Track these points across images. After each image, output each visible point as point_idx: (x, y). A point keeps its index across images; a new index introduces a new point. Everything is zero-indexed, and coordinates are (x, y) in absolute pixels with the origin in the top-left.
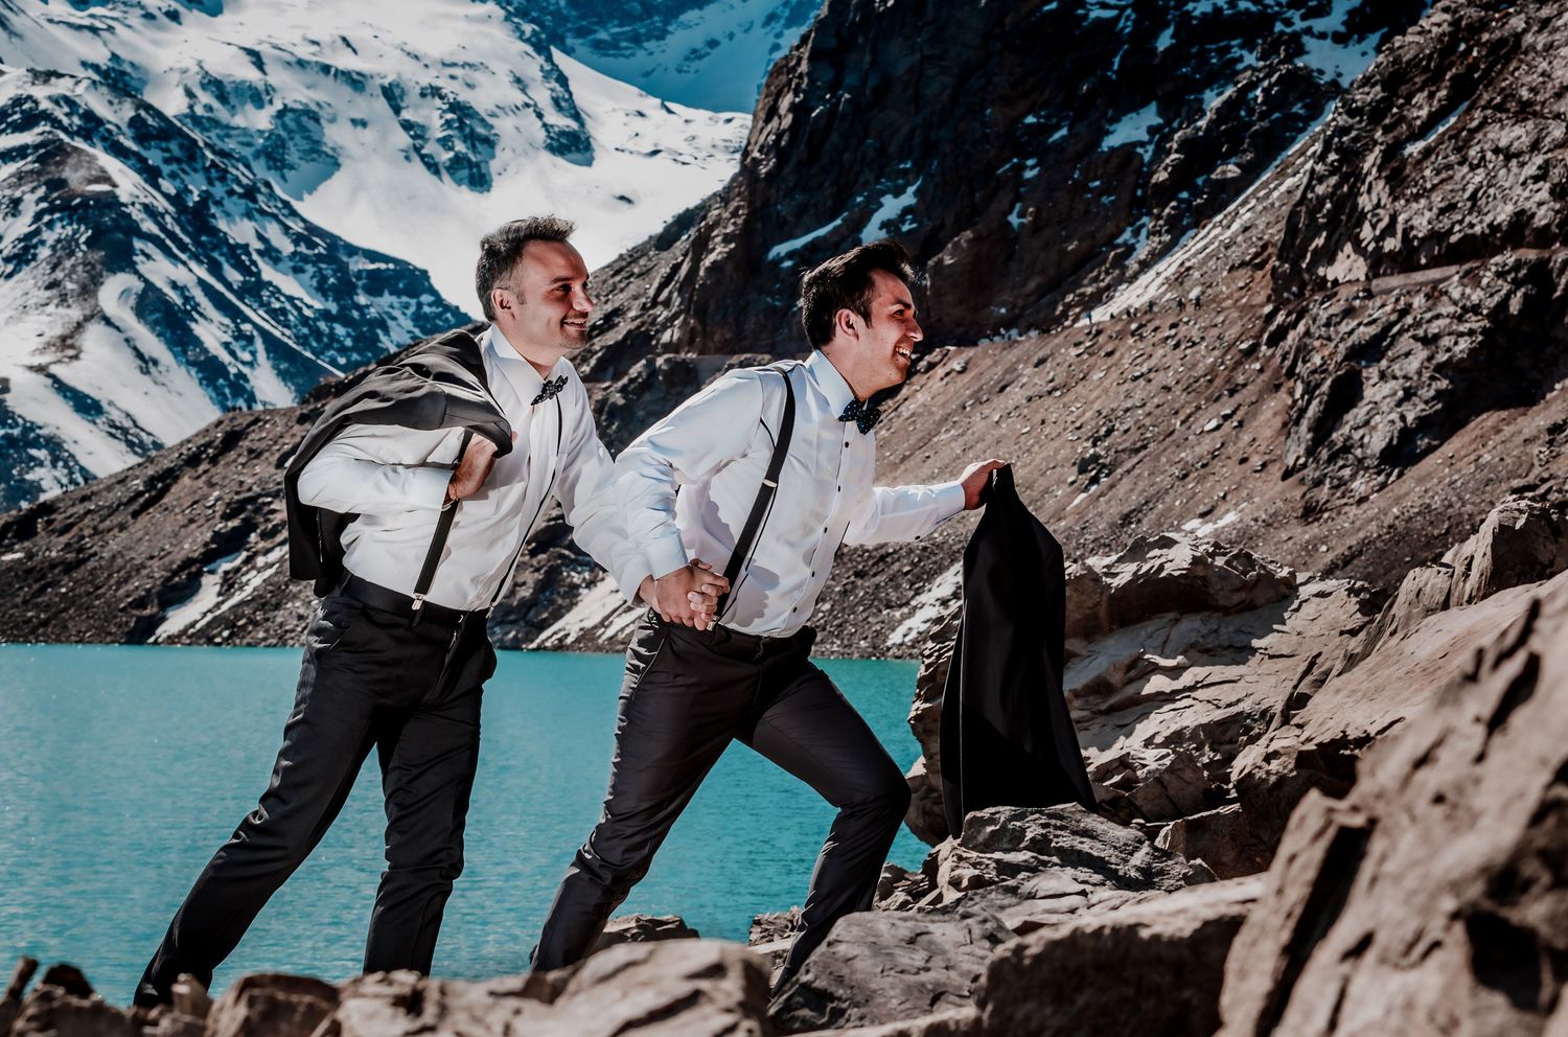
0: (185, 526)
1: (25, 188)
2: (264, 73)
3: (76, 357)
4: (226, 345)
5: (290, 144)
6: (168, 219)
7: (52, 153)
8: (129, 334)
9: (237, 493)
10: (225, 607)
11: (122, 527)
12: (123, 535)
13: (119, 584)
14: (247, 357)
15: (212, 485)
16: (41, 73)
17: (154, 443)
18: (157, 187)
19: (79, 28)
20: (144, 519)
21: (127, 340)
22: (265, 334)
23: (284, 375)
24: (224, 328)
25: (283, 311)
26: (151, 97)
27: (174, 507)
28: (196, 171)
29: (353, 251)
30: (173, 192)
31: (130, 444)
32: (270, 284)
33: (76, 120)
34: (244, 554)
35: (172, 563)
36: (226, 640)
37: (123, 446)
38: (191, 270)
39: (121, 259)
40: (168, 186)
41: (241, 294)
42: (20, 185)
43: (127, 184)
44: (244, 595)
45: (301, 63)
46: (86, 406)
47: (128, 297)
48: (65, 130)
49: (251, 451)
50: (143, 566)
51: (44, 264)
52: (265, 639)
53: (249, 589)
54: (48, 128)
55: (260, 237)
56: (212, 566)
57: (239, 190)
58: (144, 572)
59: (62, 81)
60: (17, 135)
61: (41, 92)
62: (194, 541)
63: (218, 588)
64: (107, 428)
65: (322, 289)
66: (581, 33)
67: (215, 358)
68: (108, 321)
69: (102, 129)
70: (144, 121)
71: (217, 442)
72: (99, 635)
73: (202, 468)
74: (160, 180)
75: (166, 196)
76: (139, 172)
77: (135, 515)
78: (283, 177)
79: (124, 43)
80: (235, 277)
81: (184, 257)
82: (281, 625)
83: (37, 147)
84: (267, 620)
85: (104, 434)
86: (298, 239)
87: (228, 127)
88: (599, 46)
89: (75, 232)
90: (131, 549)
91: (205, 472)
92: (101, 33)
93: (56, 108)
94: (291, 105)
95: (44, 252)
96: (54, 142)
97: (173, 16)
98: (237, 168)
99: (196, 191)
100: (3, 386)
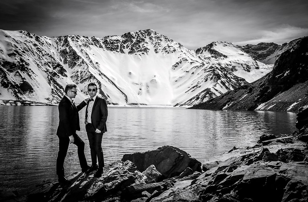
1: (212, 73)
3: (216, 87)
4: (228, 85)
5: (233, 69)
6: (223, 75)
7: (214, 70)
8: (220, 85)
9: (229, 97)
10: (228, 107)
14: (230, 86)
15: (227, 97)
16: (213, 64)
17: (222, 93)
19: (216, 60)
22: (231, 84)
23: (233, 88)
25: (233, 83)
26: (222, 65)
28: (226, 71)
29: (239, 77)
31: (220, 93)
32: (232, 80)
33: (216, 68)
34: (230, 102)
36: (228, 109)
38: (225, 79)
39: (220, 79)
40: (223, 73)
43: (220, 73)
44: (230, 106)
45: (234, 62)
46: (217, 90)
47: (220, 82)
55: (231, 77)
56: (227, 103)
59: (215, 65)
60: (211, 69)
61: (213, 66)
64: (218, 92)
65: (236, 81)
66: (258, 59)
68: (218, 84)
69: (218, 68)
70: (221, 68)
72: (218, 109)
73: (226, 95)
77: (221, 99)
78: (233, 72)
79: (220, 61)
80: (229, 80)
84: (232, 108)
86: (234, 77)
87: (228, 68)
88: (260, 60)
89: (216, 77)
92: (218, 60)
94: (233, 66)
95: (213, 78)
97: (224, 59)
98: (229, 71)
99: (226, 73)
100: (210, 89)
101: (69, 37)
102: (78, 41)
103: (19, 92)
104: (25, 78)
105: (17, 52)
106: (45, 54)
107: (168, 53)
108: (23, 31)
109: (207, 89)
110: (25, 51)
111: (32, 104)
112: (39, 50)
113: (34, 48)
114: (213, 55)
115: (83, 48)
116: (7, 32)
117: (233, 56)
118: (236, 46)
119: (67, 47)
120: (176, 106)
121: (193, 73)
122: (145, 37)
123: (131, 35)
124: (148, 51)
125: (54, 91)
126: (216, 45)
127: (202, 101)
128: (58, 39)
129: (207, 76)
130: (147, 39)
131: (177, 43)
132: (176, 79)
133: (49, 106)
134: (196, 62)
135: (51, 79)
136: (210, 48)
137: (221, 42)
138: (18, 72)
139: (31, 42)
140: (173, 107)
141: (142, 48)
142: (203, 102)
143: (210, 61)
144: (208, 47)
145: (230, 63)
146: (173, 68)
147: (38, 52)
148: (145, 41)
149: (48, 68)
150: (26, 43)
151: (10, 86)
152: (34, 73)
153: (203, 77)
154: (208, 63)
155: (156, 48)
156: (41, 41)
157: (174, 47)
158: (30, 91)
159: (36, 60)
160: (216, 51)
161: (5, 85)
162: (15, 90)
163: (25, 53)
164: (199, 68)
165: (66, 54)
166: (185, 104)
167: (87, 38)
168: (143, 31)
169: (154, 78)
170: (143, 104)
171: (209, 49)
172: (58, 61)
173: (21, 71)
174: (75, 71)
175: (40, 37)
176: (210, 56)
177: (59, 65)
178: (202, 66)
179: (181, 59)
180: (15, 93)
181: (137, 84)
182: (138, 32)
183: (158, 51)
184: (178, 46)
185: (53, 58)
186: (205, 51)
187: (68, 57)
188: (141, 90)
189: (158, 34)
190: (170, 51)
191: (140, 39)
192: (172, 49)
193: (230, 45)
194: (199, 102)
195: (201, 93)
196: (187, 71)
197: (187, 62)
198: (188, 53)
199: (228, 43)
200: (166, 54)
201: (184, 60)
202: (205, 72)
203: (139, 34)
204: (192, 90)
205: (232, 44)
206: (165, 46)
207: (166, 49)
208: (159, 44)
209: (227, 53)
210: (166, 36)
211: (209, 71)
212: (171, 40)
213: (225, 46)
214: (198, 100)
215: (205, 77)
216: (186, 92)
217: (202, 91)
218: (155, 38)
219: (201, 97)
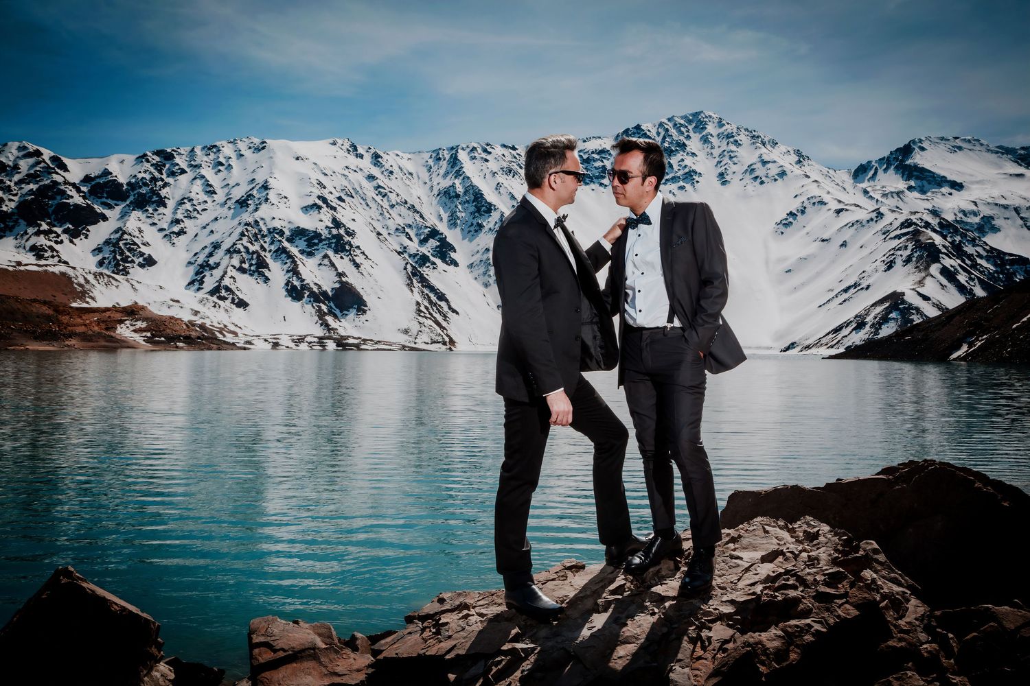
0: (957, 329)
1: (909, 243)
2: (978, 207)
3: (923, 286)
4: (967, 281)
5: (985, 226)
6: (949, 248)
7: (916, 233)
8: (938, 280)
9: (973, 320)
10: (970, 351)
11: (939, 330)
12: (939, 332)
13: (938, 345)
14: (973, 284)
15: (965, 318)
16: (913, 212)
17: (946, 308)
18: (946, 240)
19: (923, 199)
20: (945, 327)
22: (978, 278)
23: (984, 289)
24: (966, 277)
25: (984, 271)
26: (944, 216)
27: (954, 324)
28: (957, 235)
29: (1005, 254)
30: (951, 241)
31: (939, 309)
32: (980, 264)
33: (923, 224)
34: (975, 337)
35: (954, 339)
36: (970, 360)
37: (937, 309)
38: (956, 262)
39: (937, 260)
40: (949, 239)
41: (971, 267)
42: (907, 242)
43: (938, 240)
44: (975, 348)
45: (988, 203)
46: (926, 298)
47: (938, 269)
48: (920, 227)
49: (977, 309)
50: (945, 340)
51: (914, 262)
52: (981, 360)
54: (915, 227)
55: (977, 252)
56: (965, 340)
57: (970, 239)
58: (945, 342)
59: (919, 214)
60: (906, 229)
62: (960, 333)
63: (967, 346)
64: (932, 305)
65: (995, 265)
67: (963, 285)
68: (932, 276)
69: (930, 226)
70: (942, 223)
71: (967, 307)
73: (958, 316)
74: (947, 238)
75: (949, 242)
76: (941, 236)
77: (943, 326)
78: (984, 235)
79: (936, 203)
80: (968, 262)
81: (954, 258)
82: (987, 356)
83: (912, 232)
84: (982, 354)
86: (987, 251)
87: (967, 223)
89: (923, 253)
90: (942, 335)
91: (963, 315)
92: (929, 200)
93: (917, 221)
94: (986, 215)
95: (914, 259)
96: (917, 230)
97: (951, 194)
98: (969, 234)
99: (958, 240)
100: (903, 294)
101: (463, 149)
102: (487, 161)
103: (331, 313)
104: (345, 274)
105: (325, 200)
106: (397, 204)
107: (762, 183)
108: (338, 140)
109: (894, 294)
110: (344, 197)
111: (363, 347)
112: (379, 192)
113: (368, 188)
114: (912, 183)
115: (501, 178)
116: (301, 147)
117: (983, 185)
118: (997, 147)
119: (456, 177)
120: (787, 349)
121: (844, 245)
122: (688, 137)
123: (642, 133)
124: (696, 178)
125: (422, 308)
126: (923, 149)
127: (876, 333)
128: (431, 157)
129: (892, 252)
130: (694, 144)
131: (789, 149)
132: (786, 265)
133: (409, 350)
134: (853, 208)
135: (414, 274)
136: (902, 161)
137: (942, 139)
138: (326, 256)
139: (361, 170)
140: (777, 352)
141: (679, 170)
142: (879, 336)
143: (900, 204)
144: (896, 159)
145: (974, 208)
146: (779, 232)
147: (379, 198)
148: (688, 149)
149: (407, 242)
150: (346, 172)
151: (308, 296)
152: (367, 257)
153: (879, 256)
154: (894, 211)
155: (723, 168)
156: (387, 166)
157: (782, 163)
158: (358, 310)
159: (372, 222)
160: (923, 170)
161: (295, 293)
162: (320, 307)
163: (343, 201)
164: (863, 226)
165: (455, 199)
166: (818, 344)
167: (514, 148)
168: (682, 118)
171: (900, 164)
172: (432, 220)
173: (336, 252)
174: (479, 248)
175: (382, 154)
176: (901, 185)
177: (434, 233)
178: (875, 219)
179: (804, 198)
180: (321, 315)
182: (666, 121)
183: (728, 178)
184: (795, 158)
185: (418, 212)
186: (885, 170)
187: (460, 207)
189: (728, 124)
190: (767, 177)
191: (671, 143)
192: (774, 170)
193: (972, 147)
194: (867, 336)
195: (871, 307)
196: (825, 238)
197: (825, 208)
198: (827, 181)
199: (965, 139)
200: (753, 188)
201: (814, 203)
202: (885, 239)
203: (667, 129)
204: (841, 299)
205: (982, 141)
206: (750, 163)
207: (753, 170)
208: (732, 157)
209: (963, 174)
210: (755, 131)
211: (898, 237)
212: (769, 142)
213: (956, 152)
214: (862, 330)
215: (884, 255)
216: (820, 306)
217: (877, 299)
218: (719, 138)
219: (873, 321)
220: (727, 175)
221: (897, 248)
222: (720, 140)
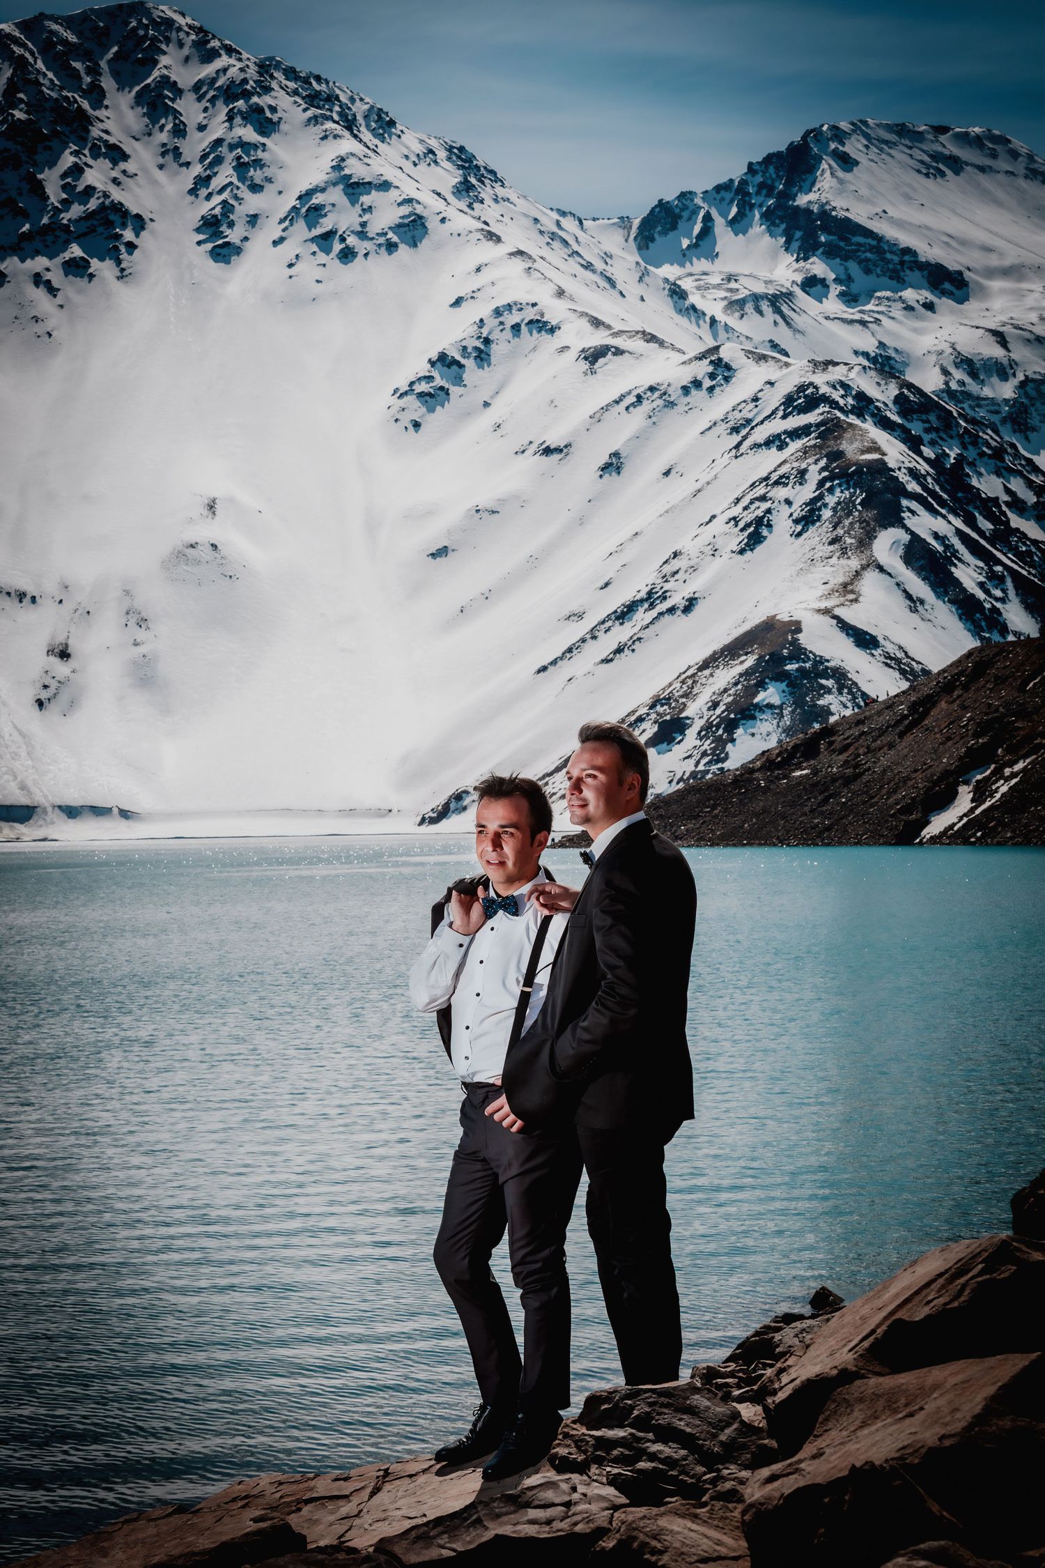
0: (943, 743)
1: (810, 460)
2: (1009, 351)
3: (856, 600)
4: (981, 585)
5: (1033, 409)
6: (929, 480)
7: (830, 430)
8: (900, 579)
9: (986, 714)
10: (978, 812)
11: (891, 746)
12: (892, 752)
13: (889, 794)
14: (998, 593)
15: (964, 708)
16: (820, 363)
17: (923, 670)
18: (920, 454)
19: (851, 322)
20: (909, 738)
21: (898, 584)
22: (1014, 574)
23: (1031, 610)
24: (979, 571)
25: (1030, 553)
26: (911, 377)
27: (934, 727)
28: (951, 437)
30: (933, 456)
31: (903, 672)
32: (1017, 530)
33: (850, 401)
34: (993, 766)
35: (932, 775)
36: (978, 839)
37: (897, 674)
38: (950, 522)
39: (892, 517)
40: (928, 452)
41: (993, 541)
42: (806, 458)
43: (895, 452)
44: (994, 800)
45: (1039, 340)
46: (865, 640)
47: (899, 546)
48: (841, 409)
49: (996, 677)
50: (908, 778)
51: (827, 523)
52: (1011, 838)
53: (998, 796)
54: (827, 409)
55: (1008, 491)
56: (967, 777)
57: (989, 452)
58: (910, 783)
59: (837, 368)
60: (802, 415)
61: (821, 379)
62: (951, 757)
63: (971, 795)
64: (882, 659)
67: (973, 595)
68: (881, 569)
69: (872, 407)
70: (907, 398)
71: (969, 670)
72: (873, 837)
73: (956, 693)
74: (922, 447)
75: (927, 460)
76: (904, 441)
77: (901, 735)
78: (1027, 438)
79: (888, 332)
80: (986, 525)
81: (943, 511)
82: (1026, 826)
83: (818, 425)
84: (1012, 822)
85: (881, 665)
87: (978, 398)
89: (852, 495)
90: (898, 764)
91: (959, 697)
92: (870, 325)
93: (833, 391)
94: (1031, 376)
95: (827, 514)
96: (832, 420)
97: (929, 306)
98: (987, 433)
99: (953, 455)
100: (797, 627)
107: (347, 255)
109: (769, 626)
114: (818, 268)
117: (1021, 279)
120: (443, 813)
121: (613, 465)
122: (96, 92)
126: (847, 162)
127: (718, 755)
129: (760, 491)
130: (117, 115)
131: (433, 143)
132: (433, 534)
134: (638, 345)
136: (786, 196)
137: (902, 130)
140: (407, 826)
141: (67, 203)
142: (728, 765)
144: (767, 189)
145: (998, 352)
146: (406, 419)
148: (95, 132)
153: (721, 502)
154: (764, 357)
155: (217, 199)
157: (409, 190)
160: (848, 227)
164: (671, 404)
168: (69, 22)
169: (205, 532)
170: (99, 811)
171: (778, 206)
178: (707, 383)
179: (483, 309)
181: (21, 596)
182: (17, 33)
183: (233, 236)
184: (448, 176)
186: (738, 224)
188: (64, 654)
189: (229, 50)
190: (362, 235)
191: (37, 109)
192: (386, 214)
193: (988, 162)
194: (689, 766)
195: (701, 669)
196: (553, 442)
197: (550, 343)
198: (556, 254)
199: (967, 134)
200: (319, 273)
201: (516, 328)
202: (737, 447)
203: (22, 56)
204: (607, 643)
205: (1017, 143)
206: (304, 187)
207: (315, 214)
208: (246, 165)
209: (964, 243)
210: (318, 79)
211: (777, 441)
212: (366, 117)
213: (943, 174)
214: (676, 748)
215: (738, 500)
216: (544, 669)
217: (717, 646)
218: (199, 99)
219: (707, 715)
220: (231, 225)
221: (774, 477)
222: (205, 103)
